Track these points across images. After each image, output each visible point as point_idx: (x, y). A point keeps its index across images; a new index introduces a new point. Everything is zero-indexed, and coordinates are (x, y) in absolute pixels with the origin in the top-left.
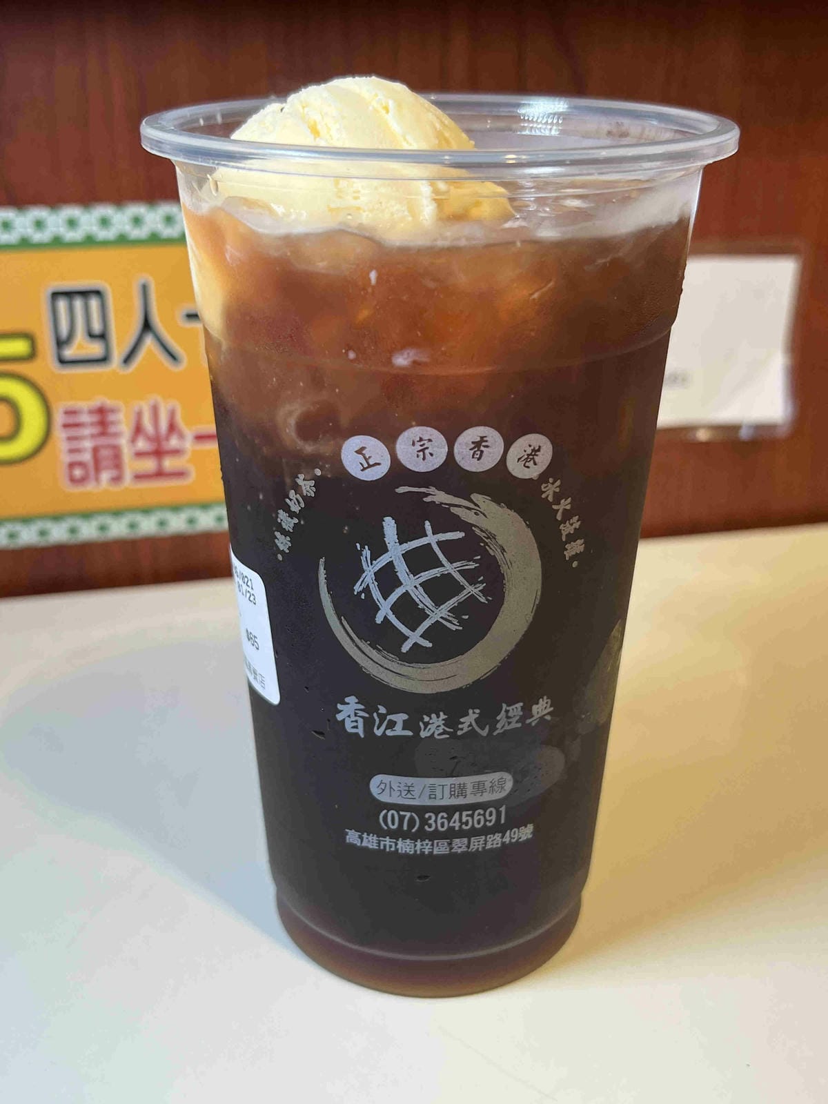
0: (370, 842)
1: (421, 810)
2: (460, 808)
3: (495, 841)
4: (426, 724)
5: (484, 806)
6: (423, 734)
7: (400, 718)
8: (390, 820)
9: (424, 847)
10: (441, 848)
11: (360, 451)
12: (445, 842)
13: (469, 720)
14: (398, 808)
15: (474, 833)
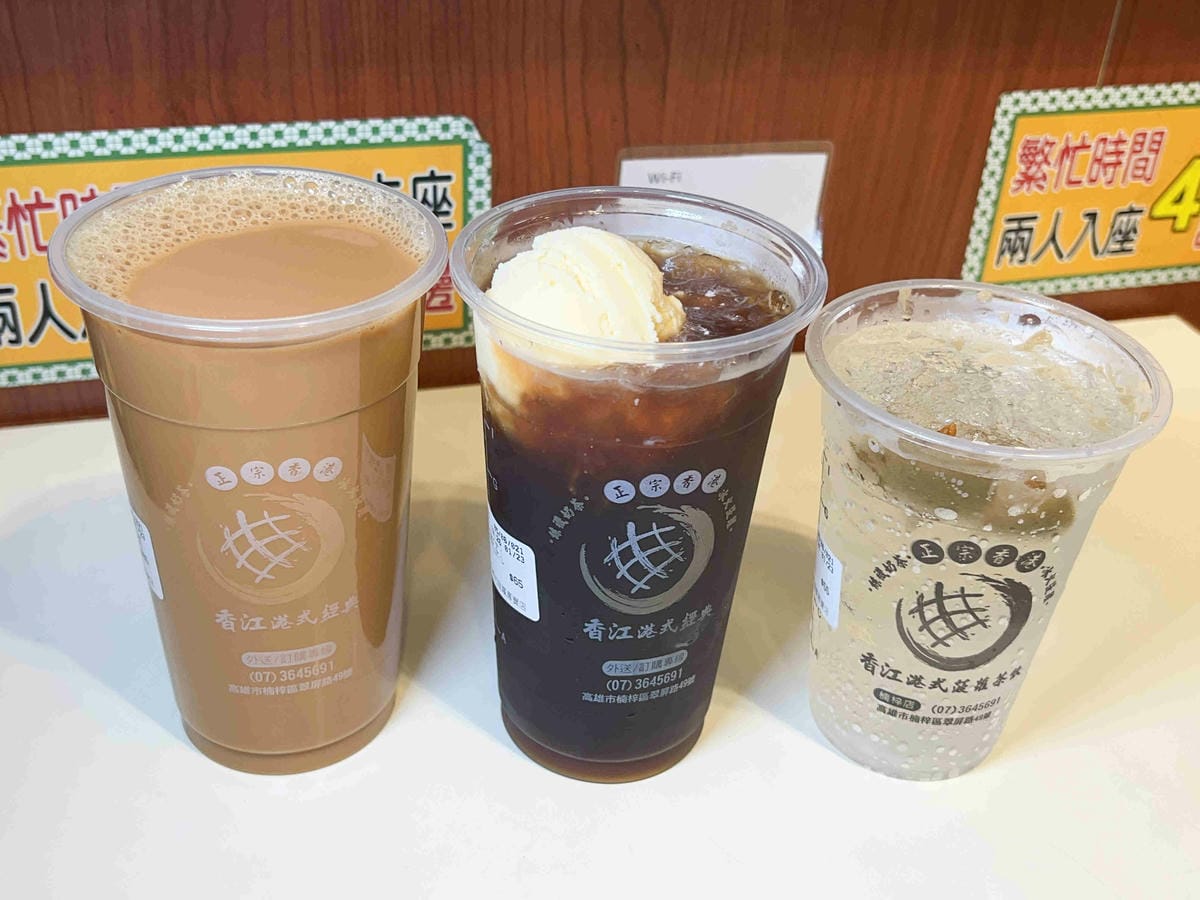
0: (599, 698)
1: (633, 678)
2: (657, 674)
3: (675, 688)
4: (642, 631)
5: (670, 670)
6: (639, 637)
7: (626, 629)
8: (615, 685)
9: (634, 698)
10: (643, 698)
11: (616, 488)
12: (646, 694)
13: (667, 625)
14: (619, 678)
15: (664, 686)
